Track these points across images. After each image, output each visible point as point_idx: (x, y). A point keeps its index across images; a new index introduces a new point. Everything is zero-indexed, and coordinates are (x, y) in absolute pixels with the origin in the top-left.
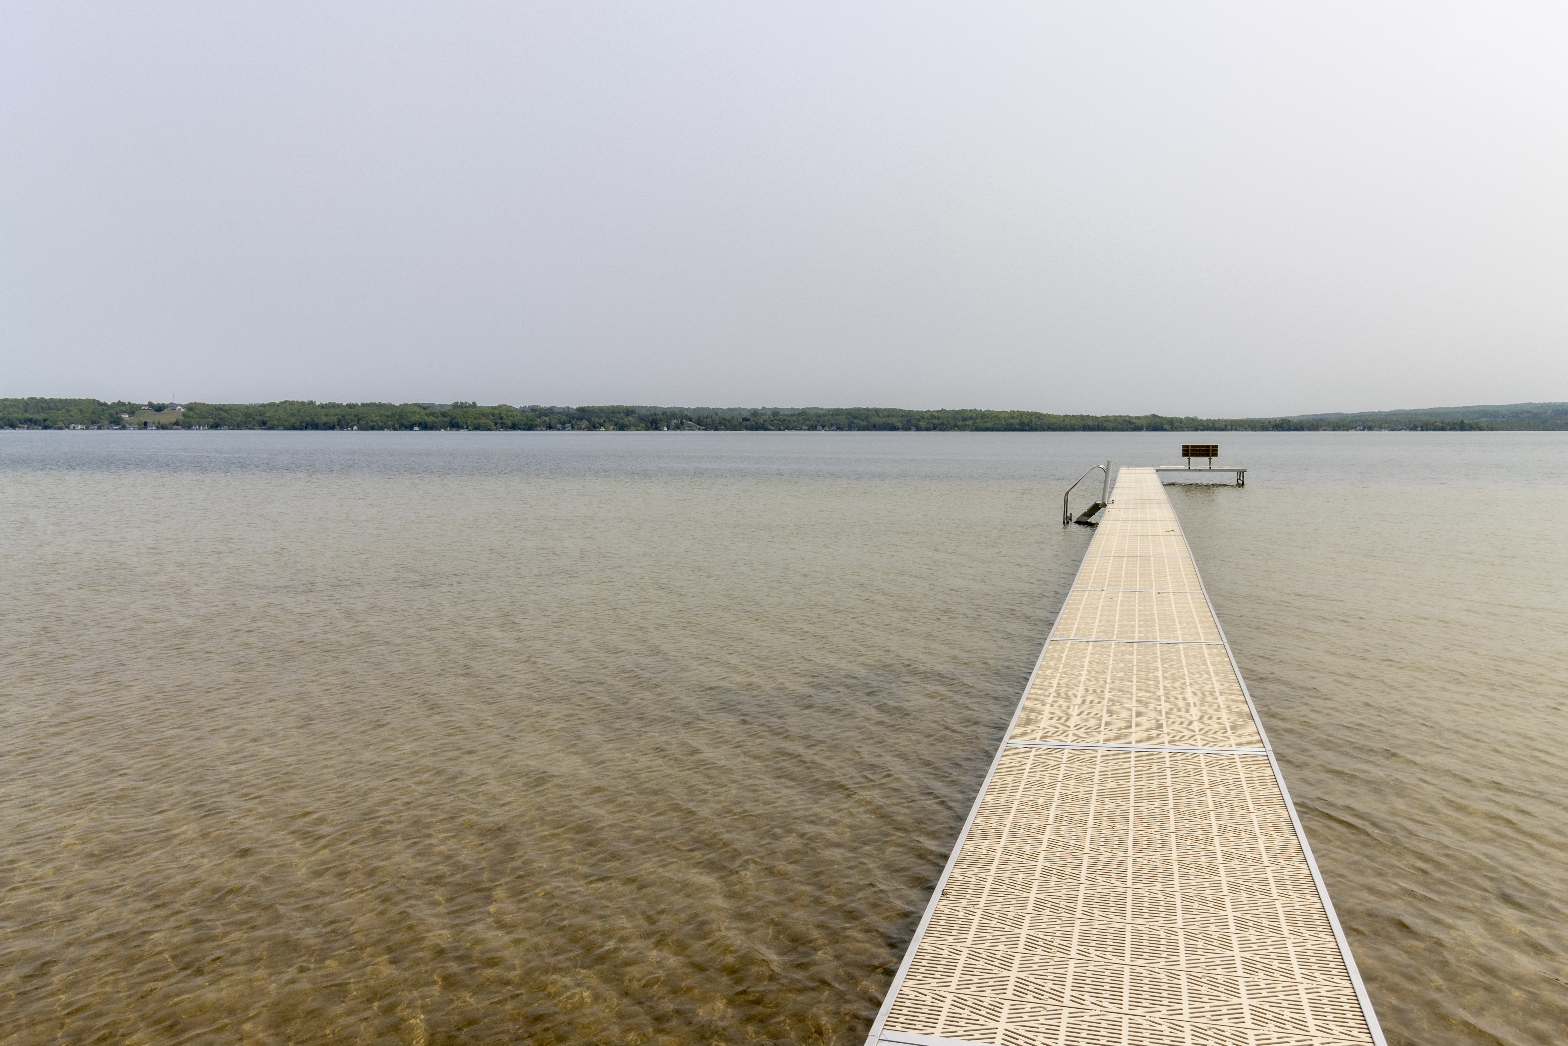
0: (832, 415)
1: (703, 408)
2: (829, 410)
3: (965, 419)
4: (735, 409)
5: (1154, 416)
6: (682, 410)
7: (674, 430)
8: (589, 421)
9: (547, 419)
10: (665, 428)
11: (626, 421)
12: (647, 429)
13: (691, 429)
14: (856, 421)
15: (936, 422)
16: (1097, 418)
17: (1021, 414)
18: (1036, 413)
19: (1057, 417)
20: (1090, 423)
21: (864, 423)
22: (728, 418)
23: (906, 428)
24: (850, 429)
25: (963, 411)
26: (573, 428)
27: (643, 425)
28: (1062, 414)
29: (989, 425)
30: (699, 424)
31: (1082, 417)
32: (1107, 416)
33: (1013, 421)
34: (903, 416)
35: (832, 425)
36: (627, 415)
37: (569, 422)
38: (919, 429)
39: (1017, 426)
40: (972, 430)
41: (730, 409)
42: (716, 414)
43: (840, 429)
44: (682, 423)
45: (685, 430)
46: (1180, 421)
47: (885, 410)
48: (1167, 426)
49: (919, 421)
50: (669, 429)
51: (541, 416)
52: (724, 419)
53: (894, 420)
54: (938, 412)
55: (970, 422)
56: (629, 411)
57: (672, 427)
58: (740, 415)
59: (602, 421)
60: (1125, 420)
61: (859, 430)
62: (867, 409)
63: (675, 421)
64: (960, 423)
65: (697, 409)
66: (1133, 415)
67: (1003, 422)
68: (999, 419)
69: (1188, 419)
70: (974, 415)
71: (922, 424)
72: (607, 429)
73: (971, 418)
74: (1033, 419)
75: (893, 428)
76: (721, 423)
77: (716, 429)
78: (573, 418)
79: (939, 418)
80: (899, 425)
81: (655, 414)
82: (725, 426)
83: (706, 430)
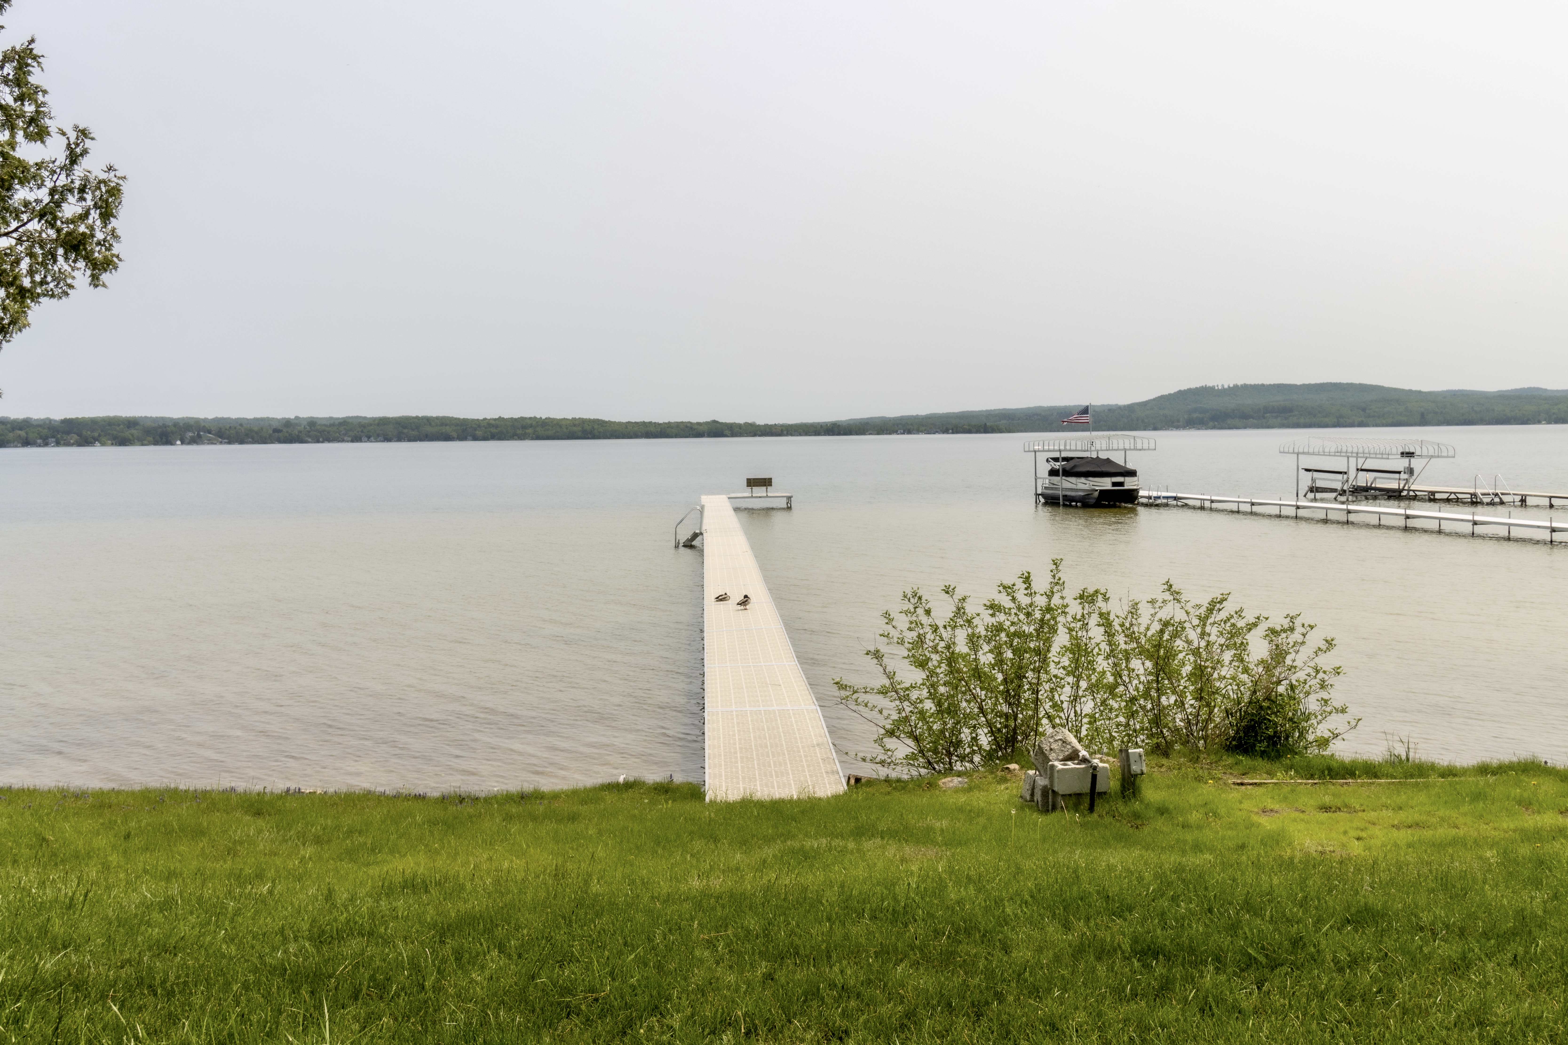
0: (378, 425)
1: (223, 419)
2: (374, 419)
3: (524, 427)
4: (262, 419)
5: (715, 422)
6: (197, 421)
7: (189, 443)
8: (80, 435)
9: (22, 433)
10: (179, 442)
11: (127, 434)
12: (156, 443)
13: (211, 442)
14: (405, 431)
15: (494, 430)
16: (660, 424)
17: (583, 421)
18: (598, 420)
19: (620, 424)
20: (652, 429)
21: (414, 433)
22: (256, 429)
23: (462, 437)
24: (399, 439)
25: (522, 419)
26: (58, 444)
27: (151, 439)
28: (624, 420)
29: (550, 433)
30: (220, 437)
31: (644, 424)
32: (669, 423)
33: (575, 429)
34: (457, 425)
35: (378, 435)
36: (129, 427)
37: (53, 437)
38: (475, 438)
39: (580, 434)
40: (532, 439)
41: (256, 419)
42: (241, 425)
43: (388, 439)
44: (199, 436)
45: (203, 443)
46: (739, 426)
47: (437, 418)
48: (727, 432)
49: (475, 429)
50: (183, 443)
51: (13, 429)
52: (251, 430)
53: (448, 429)
54: (495, 420)
55: (530, 431)
56: (131, 423)
57: (187, 441)
58: (270, 425)
59: (96, 434)
60: (687, 427)
61: (410, 440)
62: (417, 418)
63: (191, 434)
64: (519, 432)
65: (216, 420)
66: (694, 420)
67: (565, 430)
68: (561, 427)
69: (747, 424)
70: (534, 423)
71: (479, 433)
72: (103, 444)
73: (531, 426)
74: (596, 427)
75: (447, 438)
76: (247, 435)
77: (242, 442)
78: (58, 432)
79: (496, 427)
80: (454, 434)
81: (165, 426)
82: (253, 438)
83: (229, 443)
